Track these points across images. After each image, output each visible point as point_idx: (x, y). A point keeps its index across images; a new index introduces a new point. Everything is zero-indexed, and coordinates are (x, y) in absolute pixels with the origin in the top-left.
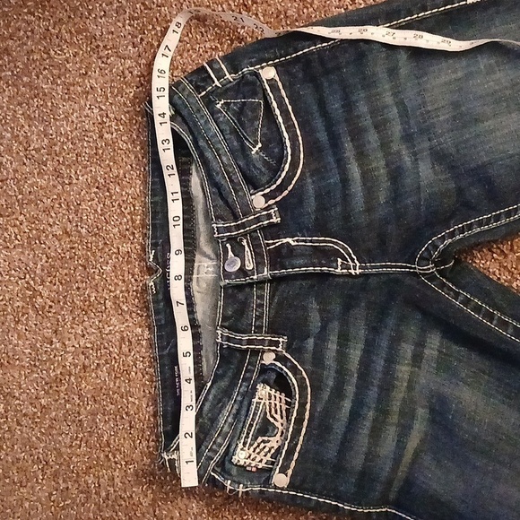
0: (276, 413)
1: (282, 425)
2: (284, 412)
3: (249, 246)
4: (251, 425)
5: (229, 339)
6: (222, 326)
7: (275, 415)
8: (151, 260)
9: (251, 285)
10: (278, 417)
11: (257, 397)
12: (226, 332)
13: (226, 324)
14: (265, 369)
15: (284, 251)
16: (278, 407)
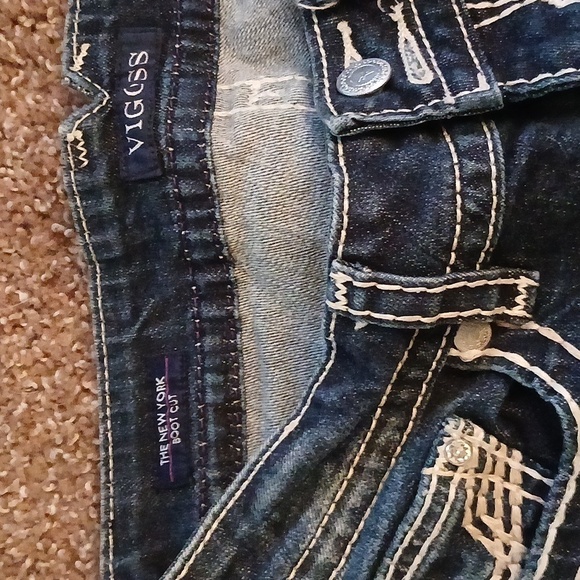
0: (491, 511)
1: (507, 549)
2: (516, 511)
3: (411, 26)
4: (412, 550)
5: (373, 299)
6: (348, 259)
7: (486, 519)
8: (77, 67)
9: (433, 128)
10: (495, 523)
11: (440, 461)
12: (363, 277)
13: (365, 249)
14: (459, 375)
15: (535, 26)
16: (498, 494)
